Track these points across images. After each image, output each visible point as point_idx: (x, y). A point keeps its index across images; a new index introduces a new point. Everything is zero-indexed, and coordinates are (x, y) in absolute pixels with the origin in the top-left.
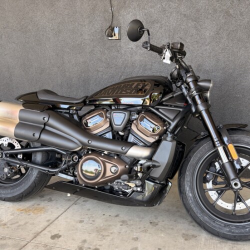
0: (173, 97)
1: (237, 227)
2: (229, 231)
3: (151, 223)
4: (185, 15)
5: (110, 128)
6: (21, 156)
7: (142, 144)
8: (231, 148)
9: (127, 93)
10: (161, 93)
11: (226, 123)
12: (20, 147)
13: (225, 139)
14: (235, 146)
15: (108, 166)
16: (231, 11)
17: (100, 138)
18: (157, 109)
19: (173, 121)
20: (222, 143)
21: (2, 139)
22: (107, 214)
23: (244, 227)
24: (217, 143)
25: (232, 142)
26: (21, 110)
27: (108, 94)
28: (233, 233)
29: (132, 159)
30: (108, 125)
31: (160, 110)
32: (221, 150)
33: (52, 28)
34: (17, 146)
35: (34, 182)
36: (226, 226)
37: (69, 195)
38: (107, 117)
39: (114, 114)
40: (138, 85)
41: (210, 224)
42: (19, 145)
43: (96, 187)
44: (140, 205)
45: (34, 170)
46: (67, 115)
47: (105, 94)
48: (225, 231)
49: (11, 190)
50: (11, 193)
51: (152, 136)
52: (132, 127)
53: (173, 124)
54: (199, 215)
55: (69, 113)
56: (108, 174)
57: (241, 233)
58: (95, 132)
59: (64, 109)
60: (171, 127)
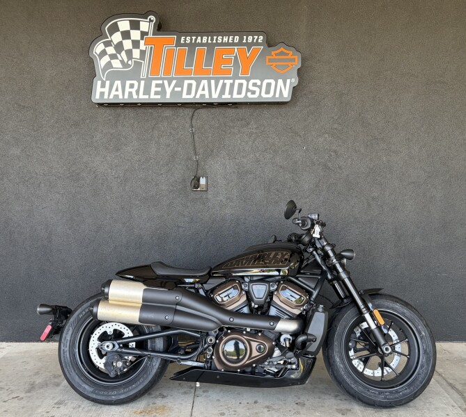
0: (308, 264)
1: (391, 392)
2: (385, 398)
3: (297, 404)
4: (281, 167)
5: (247, 302)
6: (134, 343)
7: (286, 317)
8: (376, 313)
9: (265, 263)
10: (298, 261)
11: (365, 288)
12: (131, 335)
13: (370, 305)
14: (379, 311)
15: (254, 345)
16: (330, 165)
17: (237, 313)
18: (297, 278)
19: (314, 289)
20: (368, 309)
21: (105, 326)
22: (244, 402)
23: (397, 392)
24: (364, 310)
25: (376, 307)
26: (145, 290)
27: (242, 264)
28: (388, 399)
29: (277, 334)
30: (244, 299)
31: (300, 279)
32: (367, 316)
33: (116, 176)
34: (128, 333)
35: (155, 374)
36: (380, 393)
37: (198, 384)
38: (242, 289)
39: (254, 287)
40: (276, 254)
41: (365, 393)
42: (129, 331)
43: (239, 370)
44: (293, 384)
45: (154, 359)
46: (193, 291)
47: (238, 265)
48: (381, 398)
49: (124, 389)
50: (124, 393)
51: (297, 307)
52: (274, 299)
53: (315, 293)
54: (353, 386)
55: (194, 288)
56: (255, 353)
57: (396, 398)
58: (230, 308)
59: (188, 283)
60: (314, 296)
